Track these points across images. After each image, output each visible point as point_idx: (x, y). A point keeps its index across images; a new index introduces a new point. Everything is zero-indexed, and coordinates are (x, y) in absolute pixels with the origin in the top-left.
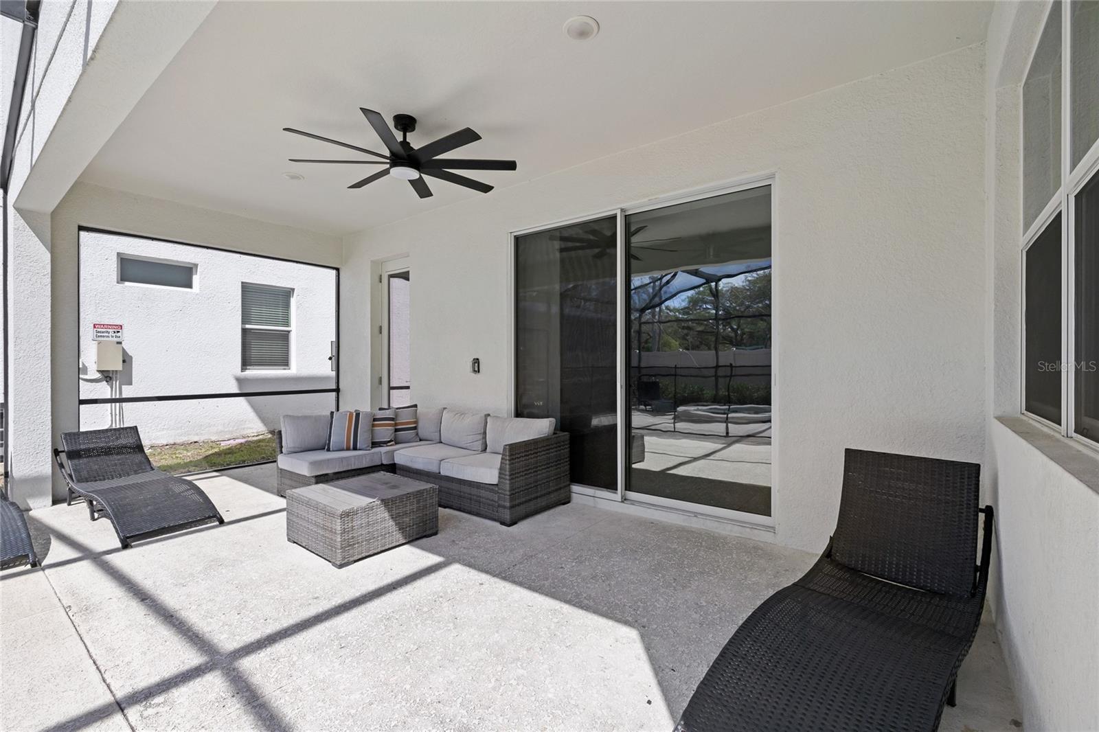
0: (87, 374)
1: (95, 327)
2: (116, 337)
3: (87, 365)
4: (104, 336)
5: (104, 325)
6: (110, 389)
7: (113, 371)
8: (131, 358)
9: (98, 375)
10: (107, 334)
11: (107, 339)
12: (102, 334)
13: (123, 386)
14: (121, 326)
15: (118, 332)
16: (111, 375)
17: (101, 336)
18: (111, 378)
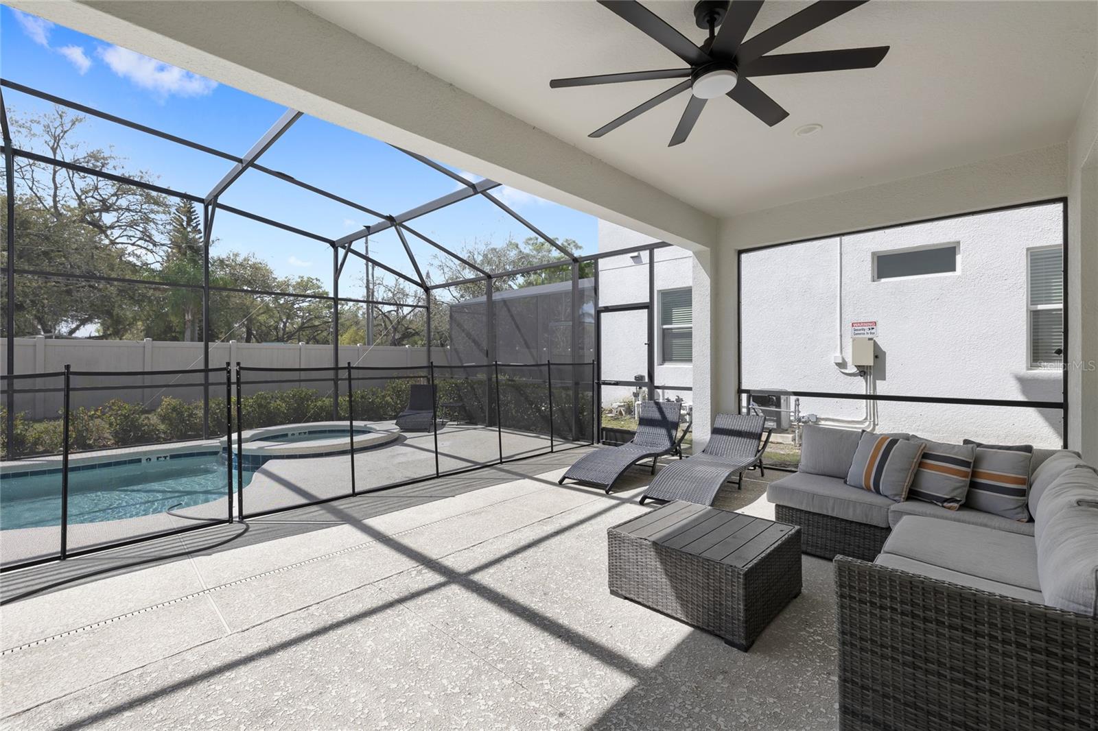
0: (846, 369)
1: (853, 326)
2: (871, 333)
3: (847, 360)
4: (860, 334)
5: (860, 323)
6: (865, 384)
7: (867, 366)
8: (884, 353)
9: (854, 370)
10: (863, 332)
11: (862, 336)
12: (859, 332)
13: (877, 381)
14: (875, 323)
15: (873, 328)
16: (865, 370)
17: (858, 334)
18: (865, 373)
